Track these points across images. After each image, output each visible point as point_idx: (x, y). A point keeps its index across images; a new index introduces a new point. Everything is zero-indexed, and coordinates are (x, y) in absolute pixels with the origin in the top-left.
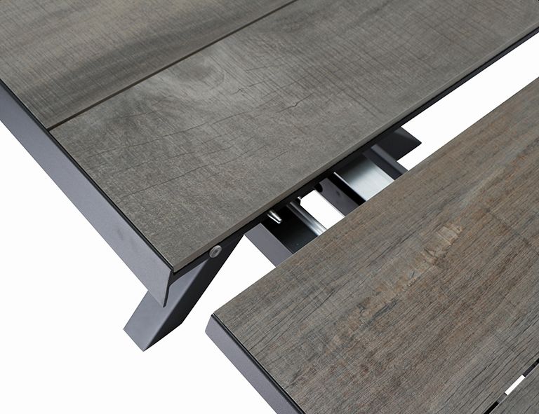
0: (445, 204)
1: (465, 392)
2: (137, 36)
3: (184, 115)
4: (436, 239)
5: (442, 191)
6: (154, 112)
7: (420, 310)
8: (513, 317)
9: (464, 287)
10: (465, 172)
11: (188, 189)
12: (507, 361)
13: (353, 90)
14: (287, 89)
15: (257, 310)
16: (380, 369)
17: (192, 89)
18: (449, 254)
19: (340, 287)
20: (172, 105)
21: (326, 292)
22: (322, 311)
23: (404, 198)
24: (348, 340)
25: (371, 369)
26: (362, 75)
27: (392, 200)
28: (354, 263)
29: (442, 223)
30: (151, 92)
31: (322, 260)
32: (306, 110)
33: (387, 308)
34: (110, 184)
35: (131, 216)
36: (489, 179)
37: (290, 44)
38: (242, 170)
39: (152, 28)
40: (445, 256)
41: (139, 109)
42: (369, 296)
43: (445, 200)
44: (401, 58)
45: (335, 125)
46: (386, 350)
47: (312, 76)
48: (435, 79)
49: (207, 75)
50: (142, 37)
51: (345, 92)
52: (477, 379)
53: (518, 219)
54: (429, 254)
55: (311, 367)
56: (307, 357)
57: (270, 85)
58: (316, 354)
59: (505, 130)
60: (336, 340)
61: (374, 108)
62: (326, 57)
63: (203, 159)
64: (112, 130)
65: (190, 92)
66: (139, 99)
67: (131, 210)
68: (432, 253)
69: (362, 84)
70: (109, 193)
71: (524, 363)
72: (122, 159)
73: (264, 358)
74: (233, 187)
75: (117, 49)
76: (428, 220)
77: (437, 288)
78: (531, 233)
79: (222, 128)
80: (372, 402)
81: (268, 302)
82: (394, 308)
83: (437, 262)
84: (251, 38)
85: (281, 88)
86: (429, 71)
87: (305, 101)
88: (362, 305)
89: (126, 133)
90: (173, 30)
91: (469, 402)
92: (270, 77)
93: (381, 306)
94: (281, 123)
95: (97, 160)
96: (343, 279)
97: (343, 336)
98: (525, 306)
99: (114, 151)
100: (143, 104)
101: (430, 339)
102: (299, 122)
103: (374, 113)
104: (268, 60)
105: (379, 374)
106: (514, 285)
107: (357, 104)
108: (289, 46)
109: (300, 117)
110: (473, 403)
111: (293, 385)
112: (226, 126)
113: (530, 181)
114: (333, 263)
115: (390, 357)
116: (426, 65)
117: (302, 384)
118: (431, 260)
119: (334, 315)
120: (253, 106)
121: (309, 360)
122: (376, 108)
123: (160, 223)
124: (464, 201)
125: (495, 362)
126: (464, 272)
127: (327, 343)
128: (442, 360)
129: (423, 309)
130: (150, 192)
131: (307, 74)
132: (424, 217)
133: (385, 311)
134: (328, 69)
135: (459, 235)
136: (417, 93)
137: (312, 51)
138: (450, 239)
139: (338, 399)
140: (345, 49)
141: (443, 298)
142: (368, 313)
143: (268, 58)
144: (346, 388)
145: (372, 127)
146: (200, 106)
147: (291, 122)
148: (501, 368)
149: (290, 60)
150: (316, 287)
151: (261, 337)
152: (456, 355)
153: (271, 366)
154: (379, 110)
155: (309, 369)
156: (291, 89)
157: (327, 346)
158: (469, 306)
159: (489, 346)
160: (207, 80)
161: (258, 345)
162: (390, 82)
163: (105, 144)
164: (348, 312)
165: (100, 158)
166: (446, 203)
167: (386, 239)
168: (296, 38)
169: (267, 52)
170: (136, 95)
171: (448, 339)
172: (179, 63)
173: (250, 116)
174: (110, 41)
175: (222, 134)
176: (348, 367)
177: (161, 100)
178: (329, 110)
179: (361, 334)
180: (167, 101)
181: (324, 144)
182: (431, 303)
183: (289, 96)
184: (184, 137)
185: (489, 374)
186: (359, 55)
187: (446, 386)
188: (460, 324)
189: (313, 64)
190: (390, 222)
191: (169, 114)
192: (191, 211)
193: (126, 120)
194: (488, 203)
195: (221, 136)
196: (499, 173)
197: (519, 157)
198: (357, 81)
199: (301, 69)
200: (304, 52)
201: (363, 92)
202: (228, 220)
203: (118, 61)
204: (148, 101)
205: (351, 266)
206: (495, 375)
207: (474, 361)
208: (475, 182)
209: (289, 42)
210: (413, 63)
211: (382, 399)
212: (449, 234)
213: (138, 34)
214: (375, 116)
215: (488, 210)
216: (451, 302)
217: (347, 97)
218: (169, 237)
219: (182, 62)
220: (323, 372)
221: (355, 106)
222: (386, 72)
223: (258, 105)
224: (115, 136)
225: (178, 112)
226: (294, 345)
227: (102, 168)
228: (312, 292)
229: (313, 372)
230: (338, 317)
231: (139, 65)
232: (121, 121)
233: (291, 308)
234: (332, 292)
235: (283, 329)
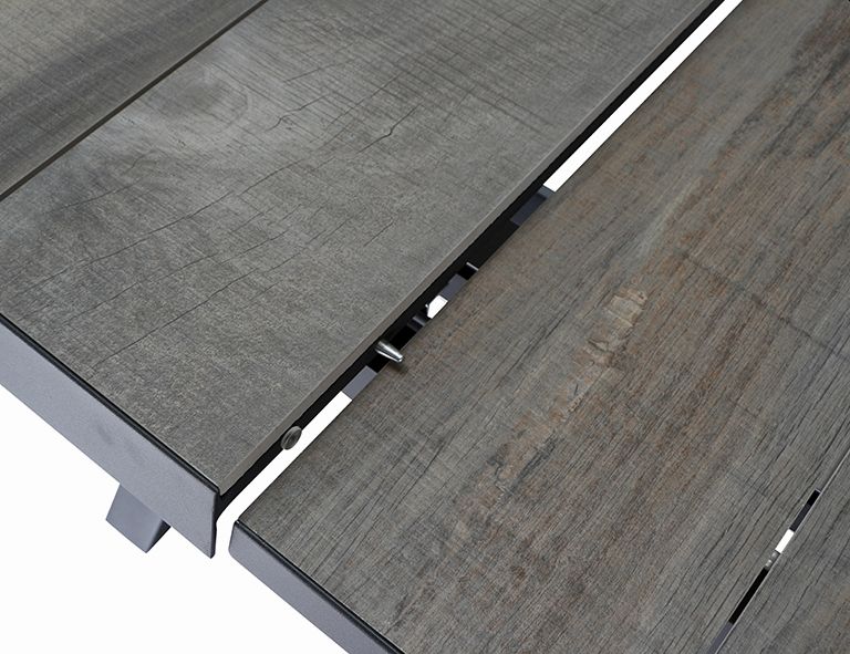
0: (612, 257)
1: (696, 583)
2: (68, 44)
3: (184, 184)
4: (605, 319)
5: (604, 234)
6: (127, 187)
7: (597, 452)
8: (755, 435)
9: (666, 397)
10: (637, 194)
11: (219, 328)
12: (757, 515)
13: (488, 88)
14: (368, 104)
15: (314, 501)
16: (545, 567)
17: (192, 131)
18: (631, 344)
19: (453, 434)
20: (159, 168)
21: (431, 448)
22: (428, 482)
23: (541, 256)
24: (484, 528)
25: (530, 571)
26: (498, 58)
27: (519, 264)
28: (471, 387)
29: (612, 290)
30: (116, 148)
31: (414, 390)
32: (409, 139)
33: (540, 457)
34: (68, 341)
35: (120, 399)
36: (679, 199)
37: (358, 20)
38: (314, 272)
39: (93, 24)
40: (625, 349)
41: (97, 184)
42: (506, 442)
43: (612, 250)
44: (563, 17)
45: (470, 160)
46: (550, 532)
47: (409, 73)
48: (630, 47)
49: (216, 100)
50: (78, 45)
51: (474, 95)
52: (712, 556)
53: (738, 262)
54: (597, 348)
55: (425, 586)
56: (414, 569)
57: (335, 102)
58: (429, 564)
59: (692, 112)
60: (461, 529)
61: (532, 117)
62: (427, 34)
63: (237, 264)
64: (53, 235)
65: (188, 138)
66: (95, 166)
67: (117, 387)
68: (601, 346)
69: (501, 75)
70: (69, 361)
71: (787, 514)
72: (83, 288)
73: (340, 584)
74: (302, 310)
75: (36, 76)
76: (586, 288)
77: (620, 407)
78: (762, 283)
79: (261, 197)
80: (541, 630)
81: (332, 482)
82: (552, 456)
83: (614, 361)
84: (284, 18)
85: (357, 104)
86: (617, 34)
87: (406, 123)
88: (497, 460)
89: (80, 236)
90: (135, 24)
91: (705, 599)
92: (333, 87)
93: (529, 456)
94: (370, 171)
95: (35, 298)
96: (455, 418)
97: (473, 521)
98: (773, 414)
99: (63, 276)
100: (103, 173)
101: (621, 500)
102: (402, 165)
103: (535, 126)
104: (322, 54)
105: (545, 577)
106: (749, 379)
107: (500, 114)
108: (357, 24)
109: (402, 156)
110: (713, 599)
111: (399, 624)
112: (268, 192)
113: (746, 193)
114: (436, 393)
115: (558, 543)
116: (610, 23)
117: (414, 620)
118: (602, 360)
119: (449, 486)
120: (311, 146)
121: (420, 575)
122: (536, 116)
123: (178, 404)
124: (642, 244)
125: (738, 520)
126: (661, 371)
127: (447, 539)
128: (647, 534)
129: (602, 449)
130: (146, 345)
131: (399, 72)
132: (579, 285)
133: (538, 462)
134: (436, 57)
135: (643, 307)
136: (605, 77)
137: (401, 27)
138: (630, 316)
139: (480, 636)
140: (460, 14)
141: (632, 422)
142: (508, 472)
143: (322, 51)
144: (492, 614)
145: (537, 153)
146: (214, 163)
147: (388, 168)
148: (749, 529)
149: (362, 49)
150: (412, 440)
151: (328, 549)
152: (671, 520)
153: (354, 599)
154: (542, 120)
155: (421, 590)
156: (374, 103)
157: (448, 544)
158: (678, 430)
159: (724, 494)
160: (216, 109)
161: (325, 564)
162: (551, 65)
163: (45, 263)
164: (475, 476)
165: (38, 293)
166: (612, 253)
167: (521, 333)
168: (366, 7)
169: (318, 41)
170: (88, 159)
171: (652, 494)
172: (160, 84)
173: (308, 166)
174: (18, 60)
175: (265, 209)
176: (490, 575)
177: (136, 161)
178: (453, 133)
179: (504, 512)
180: (148, 162)
181: (456, 200)
182: (614, 434)
183: (374, 118)
184: (192, 227)
185: (731, 543)
186: (487, 23)
187: (663, 578)
188: (668, 464)
189: (407, 51)
190: (521, 302)
191: (156, 188)
192: (232, 370)
193: (77, 211)
194: (683, 242)
195: (262, 214)
196: (694, 187)
197: (722, 153)
198: (493, 70)
199: (387, 63)
200: (385, 30)
201: (508, 91)
202: (306, 376)
203: (41, 98)
204: (112, 168)
205: (467, 392)
206: (741, 544)
207: (702, 525)
208: (656, 209)
209: (355, 14)
210: (585, 24)
211: (557, 621)
212: (626, 308)
213: (71, 40)
214: (538, 132)
215: (685, 256)
216: (648, 428)
217: (481, 104)
218: (201, 428)
219: (163, 81)
220: (447, 592)
221: (498, 118)
222: (541, 48)
223: (320, 143)
224: (60, 245)
225: (172, 181)
226: (389, 553)
227: (47, 314)
228: (405, 452)
229: (430, 595)
230: (458, 488)
231: (82, 99)
232: (68, 214)
233: (373, 486)
234: (441, 444)
235: (364, 527)
